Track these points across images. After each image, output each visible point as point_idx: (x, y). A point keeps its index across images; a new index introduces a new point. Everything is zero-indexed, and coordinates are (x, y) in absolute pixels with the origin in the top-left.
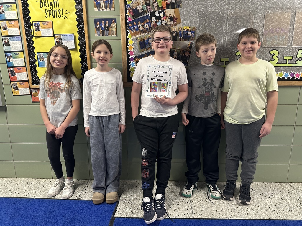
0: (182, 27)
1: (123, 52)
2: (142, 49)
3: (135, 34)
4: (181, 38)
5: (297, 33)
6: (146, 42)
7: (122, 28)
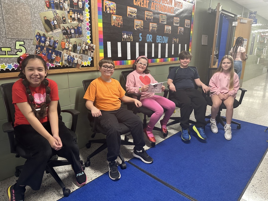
5: (9, 24)
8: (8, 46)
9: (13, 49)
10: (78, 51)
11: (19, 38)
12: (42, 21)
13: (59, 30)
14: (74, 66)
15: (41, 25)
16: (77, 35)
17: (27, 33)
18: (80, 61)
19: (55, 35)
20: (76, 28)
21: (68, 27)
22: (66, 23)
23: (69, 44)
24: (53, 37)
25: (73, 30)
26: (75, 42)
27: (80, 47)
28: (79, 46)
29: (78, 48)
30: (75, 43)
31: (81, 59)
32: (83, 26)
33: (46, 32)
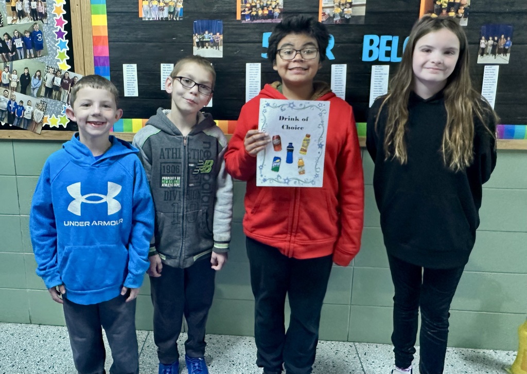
10: (34, 89)
14: (24, 126)
16: (32, 51)
18: (39, 113)
22: (2, 27)
23: (11, 72)
26: (26, 68)
27: (40, 80)
28: (35, 77)
29: (34, 82)
30: (26, 71)
31: (41, 110)
32: (45, 29)
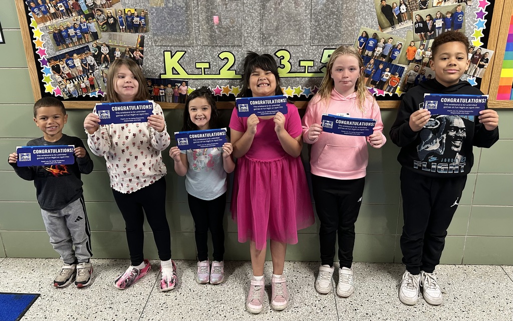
0: (122, 9)
1: (27, 50)
2: (58, 45)
3: (44, 20)
4: (124, 27)
5: (319, 21)
6: (64, 33)
7: (19, 10)
8: (311, 59)
9: (317, 62)
11: (330, 44)
12: (376, 9)
13: (408, 24)
15: (373, 18)
17: (344, 34)
19: (396, 34)
20: (449, 16)
21: (429, 15)
22: (426, 8)
23: (426, 50)
24: (392, 38)
25: (441, 20)
33: (380, 29)
